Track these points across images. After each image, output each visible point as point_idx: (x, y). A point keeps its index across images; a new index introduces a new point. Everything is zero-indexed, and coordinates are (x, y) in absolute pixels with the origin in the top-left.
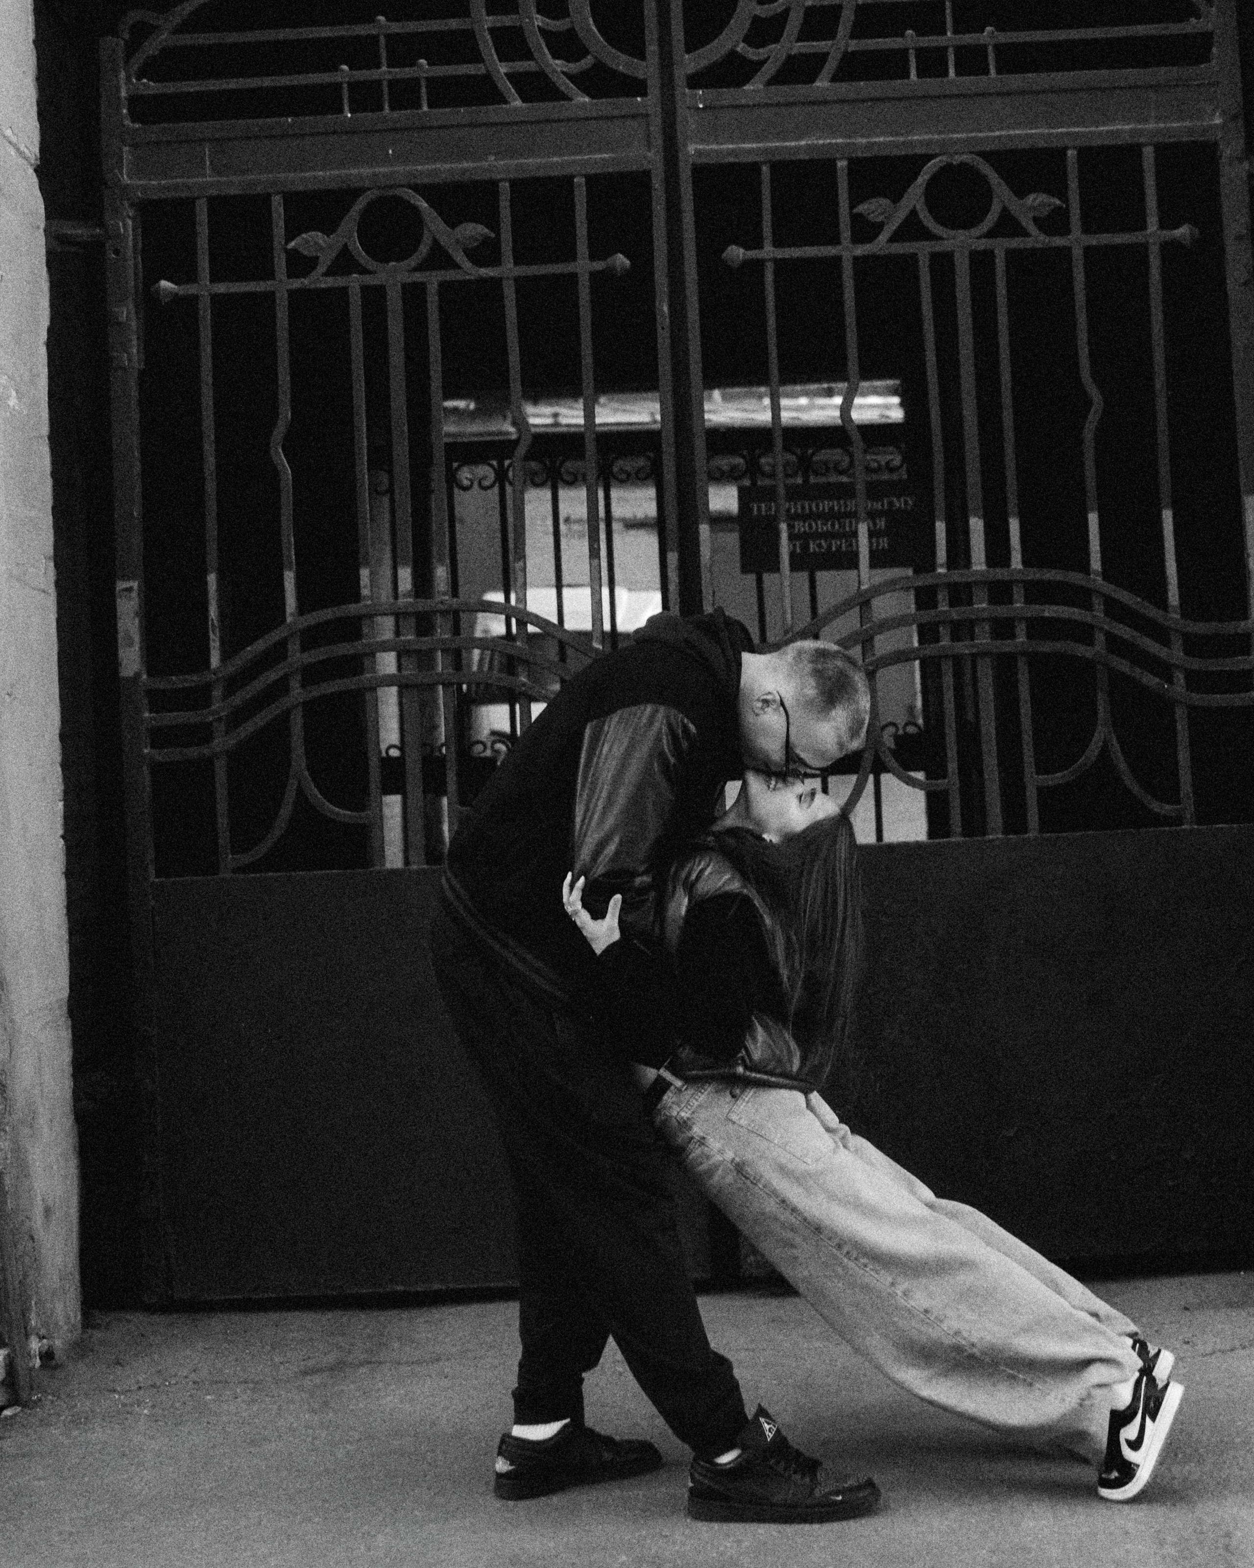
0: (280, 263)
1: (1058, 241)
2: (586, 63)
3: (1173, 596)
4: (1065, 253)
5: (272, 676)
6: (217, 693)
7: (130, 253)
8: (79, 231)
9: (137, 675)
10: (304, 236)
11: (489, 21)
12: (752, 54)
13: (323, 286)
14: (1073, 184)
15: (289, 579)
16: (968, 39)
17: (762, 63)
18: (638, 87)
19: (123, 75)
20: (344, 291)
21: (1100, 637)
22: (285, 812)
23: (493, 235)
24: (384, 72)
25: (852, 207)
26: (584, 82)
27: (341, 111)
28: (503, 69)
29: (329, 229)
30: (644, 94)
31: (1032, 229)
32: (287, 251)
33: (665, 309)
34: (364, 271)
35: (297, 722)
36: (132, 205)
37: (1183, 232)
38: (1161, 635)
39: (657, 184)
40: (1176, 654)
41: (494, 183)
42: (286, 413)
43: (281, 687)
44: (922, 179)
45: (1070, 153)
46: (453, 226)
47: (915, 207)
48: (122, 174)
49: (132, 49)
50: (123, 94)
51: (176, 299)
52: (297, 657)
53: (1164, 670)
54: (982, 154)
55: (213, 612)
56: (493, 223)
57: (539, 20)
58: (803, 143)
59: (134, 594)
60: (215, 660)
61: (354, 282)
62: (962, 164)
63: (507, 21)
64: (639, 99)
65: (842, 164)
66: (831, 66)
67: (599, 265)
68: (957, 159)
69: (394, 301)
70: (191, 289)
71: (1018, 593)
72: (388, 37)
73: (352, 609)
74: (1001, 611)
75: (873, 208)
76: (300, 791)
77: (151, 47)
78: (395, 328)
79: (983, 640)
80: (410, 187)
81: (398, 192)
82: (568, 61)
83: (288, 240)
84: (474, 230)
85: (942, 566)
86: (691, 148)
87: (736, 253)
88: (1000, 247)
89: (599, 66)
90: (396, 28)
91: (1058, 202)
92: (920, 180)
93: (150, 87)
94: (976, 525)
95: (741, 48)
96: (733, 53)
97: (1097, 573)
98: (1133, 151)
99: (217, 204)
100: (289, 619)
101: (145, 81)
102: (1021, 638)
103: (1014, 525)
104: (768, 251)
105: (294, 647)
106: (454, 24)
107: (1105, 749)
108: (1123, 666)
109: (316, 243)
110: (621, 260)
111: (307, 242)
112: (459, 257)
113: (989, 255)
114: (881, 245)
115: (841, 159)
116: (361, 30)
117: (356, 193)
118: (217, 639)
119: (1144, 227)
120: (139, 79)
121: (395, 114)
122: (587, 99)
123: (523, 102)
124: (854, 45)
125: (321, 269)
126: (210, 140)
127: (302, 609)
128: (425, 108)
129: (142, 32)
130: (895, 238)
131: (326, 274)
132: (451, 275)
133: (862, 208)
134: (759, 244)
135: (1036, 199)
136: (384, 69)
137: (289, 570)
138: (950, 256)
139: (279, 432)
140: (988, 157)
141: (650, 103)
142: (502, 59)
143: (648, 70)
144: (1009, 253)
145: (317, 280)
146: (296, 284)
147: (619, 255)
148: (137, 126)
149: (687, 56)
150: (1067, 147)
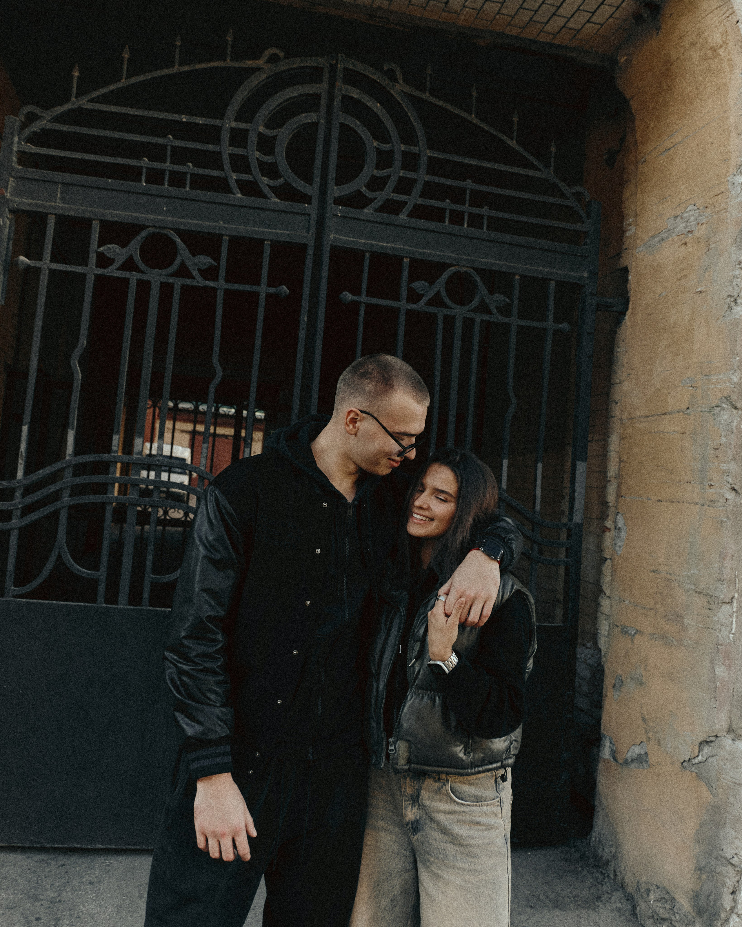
0: (93, 258)
1: (506, 320)
2: (280, 182)
3: (539, 506)
4: (508, 326)
5: (53, 488)
6: (18, 494)
7: (5, 238)
10: (109, 246)
11: (230, 150)
12: (369, 194)
13: (115, 275)
14: (516, 293)
15: (71, 435)
16: (476, 210)
17: (373, 200)
18: (306, 199)
19: (16, 139)
20: (126, 281)
22: (49, 566)
23: (216, 264)
24: (168, 165)
25: (409, 284)
26: (277, 191)
27: (140, 181)
28: (234, 176)
29: (123, 245)
30: (309, 203)
31: (494, 311)
32: (98, 253)
33: (306, 318)
34: (140, 271)
35: (64, 515)
36: (10, 211)
37: (564, 326)
38: (530, 525)
39: (310, 251)
40: (536, 536)
41: (221, 235)
42: (83, 342)
43: (57, 496)
45: (517, 277)
46: (194, 255)
47: (440, 290)
48: (7, 192)
49: (24, 126)
50: (15, 148)
51: (28, 268)
52: (68, 479)
53: (529, 543)
54: (475, 269)
55: (23, 447)
56: (217, 258)
57: (258, 155)
58: (389, 245)
60: (20, 474)
61: (133, 277)
62: (465, 272)
63: (240, 151)
64: (306, 205)
65: (406, 260)
66: (407, 209)
67: (272, 290)
68: (463, 270)
69: (155, 291)
70: (38, 264)
72: (172, 147)
73: (105, 457)
75: (419, 286)
76: (59, 557)
77: (36, 127)
78: (153, 305)
80: (172, 229)
81: (166, 231)
82: (271, 179)
83: (99, 246)
84: (205, 260)
86: (331, 236)
87: (348, 296)
88: (478, 317)
89: (287, 184)
90: (178, 143)
91: (508, 300)
92: (444, 276)
93: (32, 149)
95: (363, 189)
96: (359, 192)
97: (504, 490)
98: (546, 281)
99: (61, 219)
100: (68, 458)
101: (29, 144)
104: (364, 298)
105: (68, 473)
106: (211, 147)
109: (115, 251)
110: (284, 289)
111: (109, 249)
112: (195, 273)
113: (472, 320)
114: (421, 305)
115: (407, 257)
116: (158, 140)
117: (142, 227)
118: (23, 463)
119: (547, 320)
120: (26, 143)
121: (171, 189)
122: (278, 201)
123: (243, 195)
124: (421, 201)
125: (117, 264)
126: (62, 183)
127: (77, 452)
128: (188, 188)
129: (32, 118)
130: (428, 303)
131: (119, 269)
132: (189, 282)
133: (414, 285)
134: (360, 294)
135: (499, 297)
136: (168, 164)
137: (72, 430)
138: (453, 318)
139: (78, 352)
140: (479, 271)
141: (311, 208)
142: (234, 171)
143: (313, 191)
144: (482, 321)
145: (112, 271)
146: (100, 271)
147: (284, 287)
148: (20, 167)
149: (335, 187)
150: (516, 274)
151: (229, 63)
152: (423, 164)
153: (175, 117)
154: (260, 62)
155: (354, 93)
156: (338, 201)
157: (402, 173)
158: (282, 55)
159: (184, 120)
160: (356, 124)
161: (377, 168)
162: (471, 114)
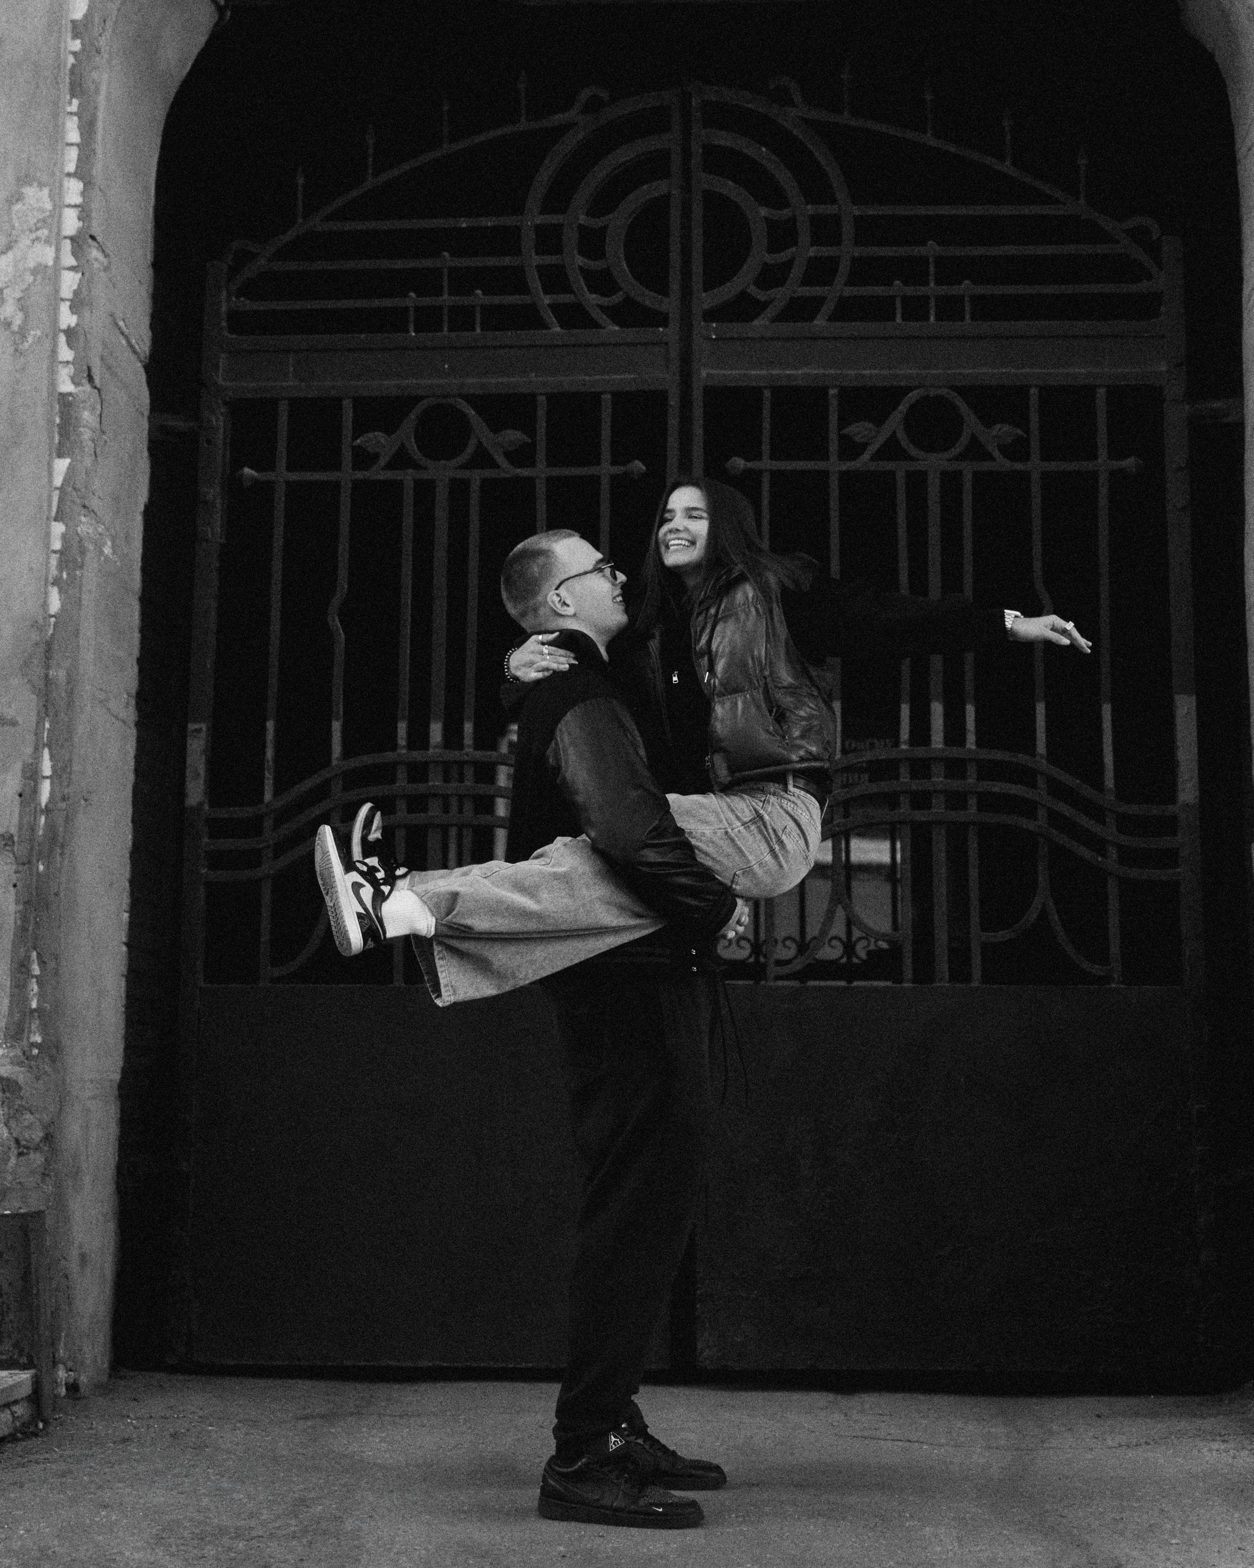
0: (347, 457)
1: (1019, 466)
2: (617, 298)
3: (1109, 782)
4: (1025, 476)
5: (316, 811)
6: (268, 823)
7: (220, 442)
8: (178, 423)
9: (201, 804)
10: (368, 434)
11: (537, 260)
12: (761, 295)
13: (382, 478)
14: (1034, 418)
15: (336, 729)
16: (948, 290)
17: (768, 303)
19: (224, 293)
20: (399, 483)
21: (1042, 813)
23: (530, 441)
24: (445, 299)
25: (840, 430)
26: (617, 314)
27: (408, 332)
28: (547, 300)
29: (390, 430)
30: (665, 325)
31: (996, 454)
32: (354, 448)
34: (417, 467)
36: (225, 403)
37: (1130, 463)
38: (1097, 813)
39: (674, 401)
40: (1109, 831)
41: (533, 396)
42: (343, 587)
44: (903, 408)
45: (1033, 391)
46: (496, 430)
47: (895, 431)
48: (218, 376)
49: (233, 272)
50: (224, 308)
51: (256, 481)
52: (339, 795)
53: (1099, 845)
54: (956, 389)
55: (270, 754)
56: (531, 431)
57: (580, 260)
58: (800, 372)
59: (203, 735)
60: (268, 795)
61: (408, 477)
62: (938, 396)
63: (552, 260)
64: (661, 329)
65: (832, 392)
66: (828, 308)
67: (619, 470)
68: (933, 392)
69: (442, 494)
70: (270, 476)
71: (972, 770)
72: (450, 269)
73: (391, 756)
74: (956, 785)
75: (859, 430)
77: (250, 272)
78: (441, 514)
79: (938, 809)
80: (460, 396)
81: (451, 401)
82: (603, 296)
83: (355, 438)
84: (513, 436)
85: (905, 743)
86: (704, 374)
87: (739, 463)
88: (968, 469)
89: (628, 300)
90: (457, 262)
91: (1020, 432)
92: (900, 408)
93: (247, 305)
94: (937, 709)
95: (751, 289)
97: (1041, 756)
98: (1089, 391)
99: (296, 405)
100: (334, 762)
101: (242, 299)
102: (973, 810)
103: (970, 710)
104: (766, 464)
105: (337, 786)
106: (507, 261)
107: (1043, 914)
108: (1063, 839)
109: (379, 442)
110: (638, 466)
111: (370, 439)
112: (501, 460)
113: (958, 475)
114: (863, 462)
115: (833, 387)
116: (428, 263)
117: (414, 400)
118: (271, 777)
119: (1096, 457)
120: (236, 297)
121: (453, 334)
122: (617, 328)
123: (562, 327)
124: (848, 291)
125: (382, 462)
126: (294, 351)
127: (347, 753)
128: (478, 330)
129: (243, 258)
130: (877, 457)
131: (386, 468)
132: (491, 473)
133: (849, 430)
134: (758, 457)
135: (1004, 430)
136: (446, 296)
137: (337, 720)
138: (924, 474)
139: (336, 601)
140: (961, 391)
141: (670, 333)
142: (546, 292)
143: (670, 305)
144: (975, 474)
145: (378, 474)
146: (359, 475)
147: (636, 461)
148: (234, 336)
149: (704, 295)
150: (1030, 386)
151: (523, 125)
152: (848, 229)
153: (450, 223)
154: (572, 115)
155: (724, 139)
156: (710, 315)
157: (812, 252)
158: (605, 95)
159: (464, 225)
160: (729, 188)
161: (771, 250)
162: (925, 132)
